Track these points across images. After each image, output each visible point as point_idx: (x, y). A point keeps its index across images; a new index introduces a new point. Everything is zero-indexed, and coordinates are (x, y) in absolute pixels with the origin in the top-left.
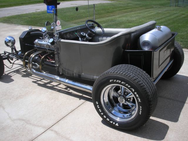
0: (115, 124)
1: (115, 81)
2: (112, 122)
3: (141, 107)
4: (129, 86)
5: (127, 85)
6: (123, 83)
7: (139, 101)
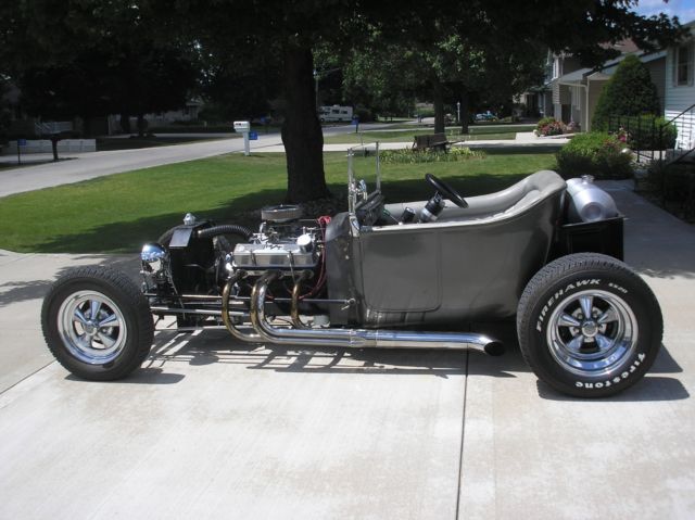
0: (639, 361)
1: (541, 318)
2: (633, 368)
3: (611, 285)
4: (561, 292)
5: (557, 296)
6: (550, 303)
7: (597, 282)
